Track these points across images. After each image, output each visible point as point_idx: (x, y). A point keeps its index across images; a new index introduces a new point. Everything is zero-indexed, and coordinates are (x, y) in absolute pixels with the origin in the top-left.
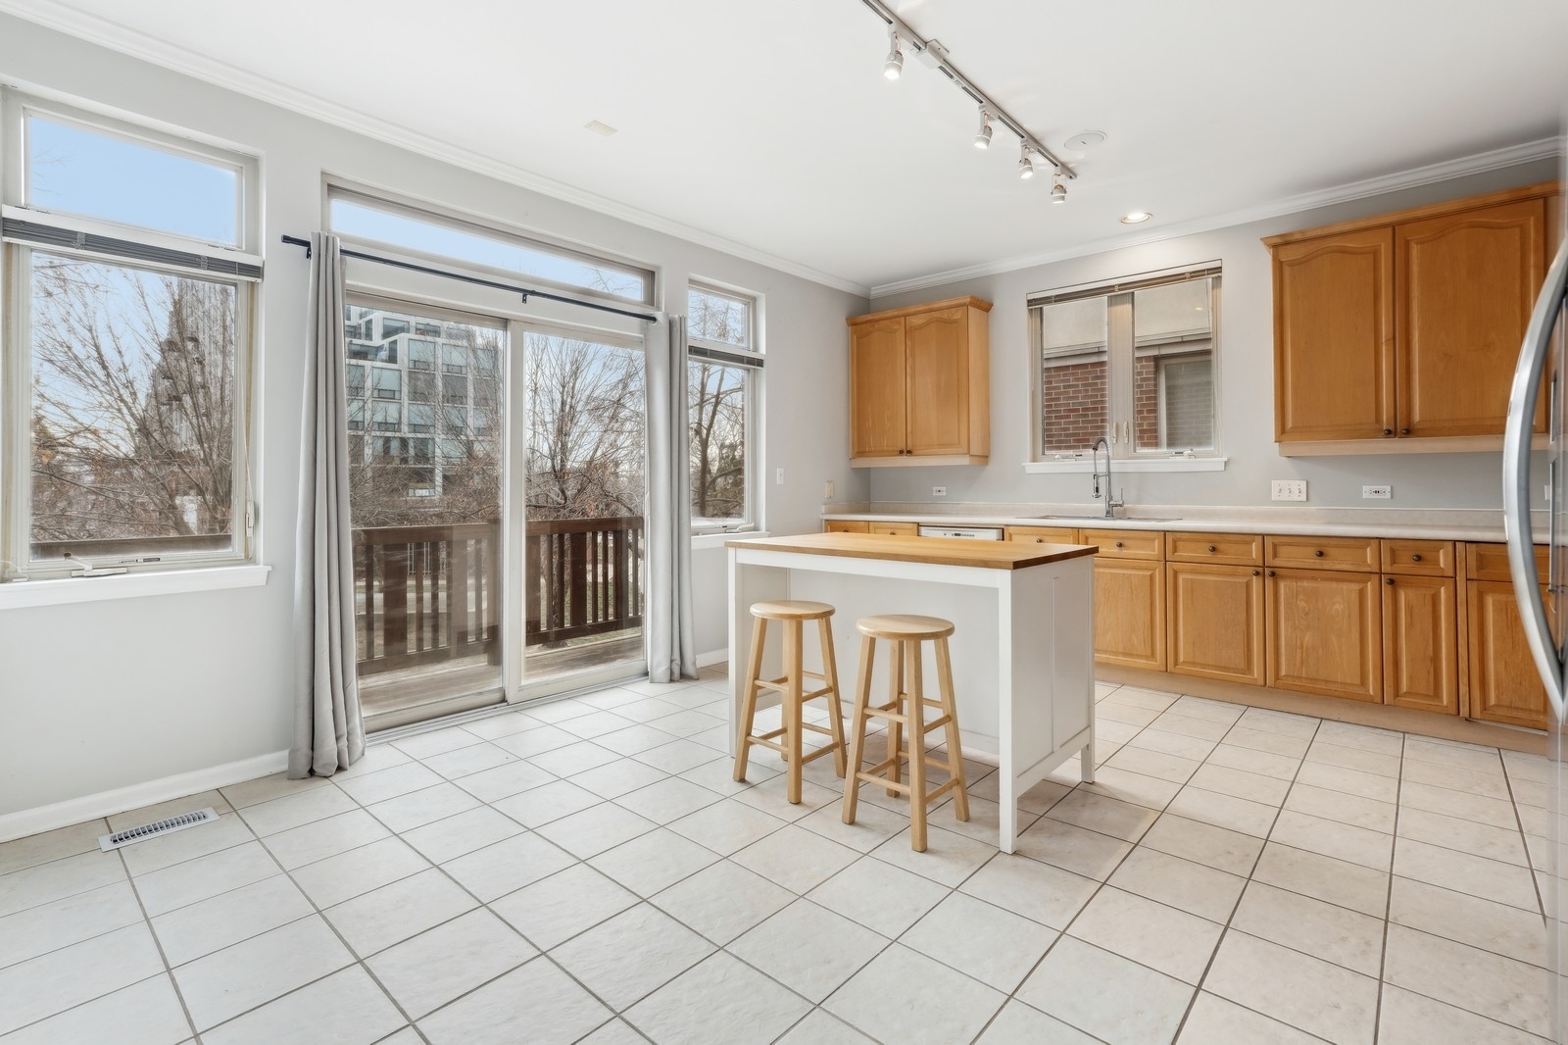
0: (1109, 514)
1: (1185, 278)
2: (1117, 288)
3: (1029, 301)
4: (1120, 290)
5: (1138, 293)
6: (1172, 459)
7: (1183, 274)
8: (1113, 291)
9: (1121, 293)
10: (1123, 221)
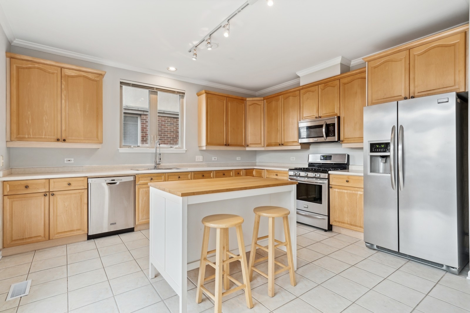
0: (155, 168)
1: (175, 93)
2: (155, 89)
3: (121, 82)
4: (156, 90)
5: (159, 92)
6: (169, 149)
7: (175, 91)
8: (154, 90)
9: (153, 90)
10: (168, 69)
